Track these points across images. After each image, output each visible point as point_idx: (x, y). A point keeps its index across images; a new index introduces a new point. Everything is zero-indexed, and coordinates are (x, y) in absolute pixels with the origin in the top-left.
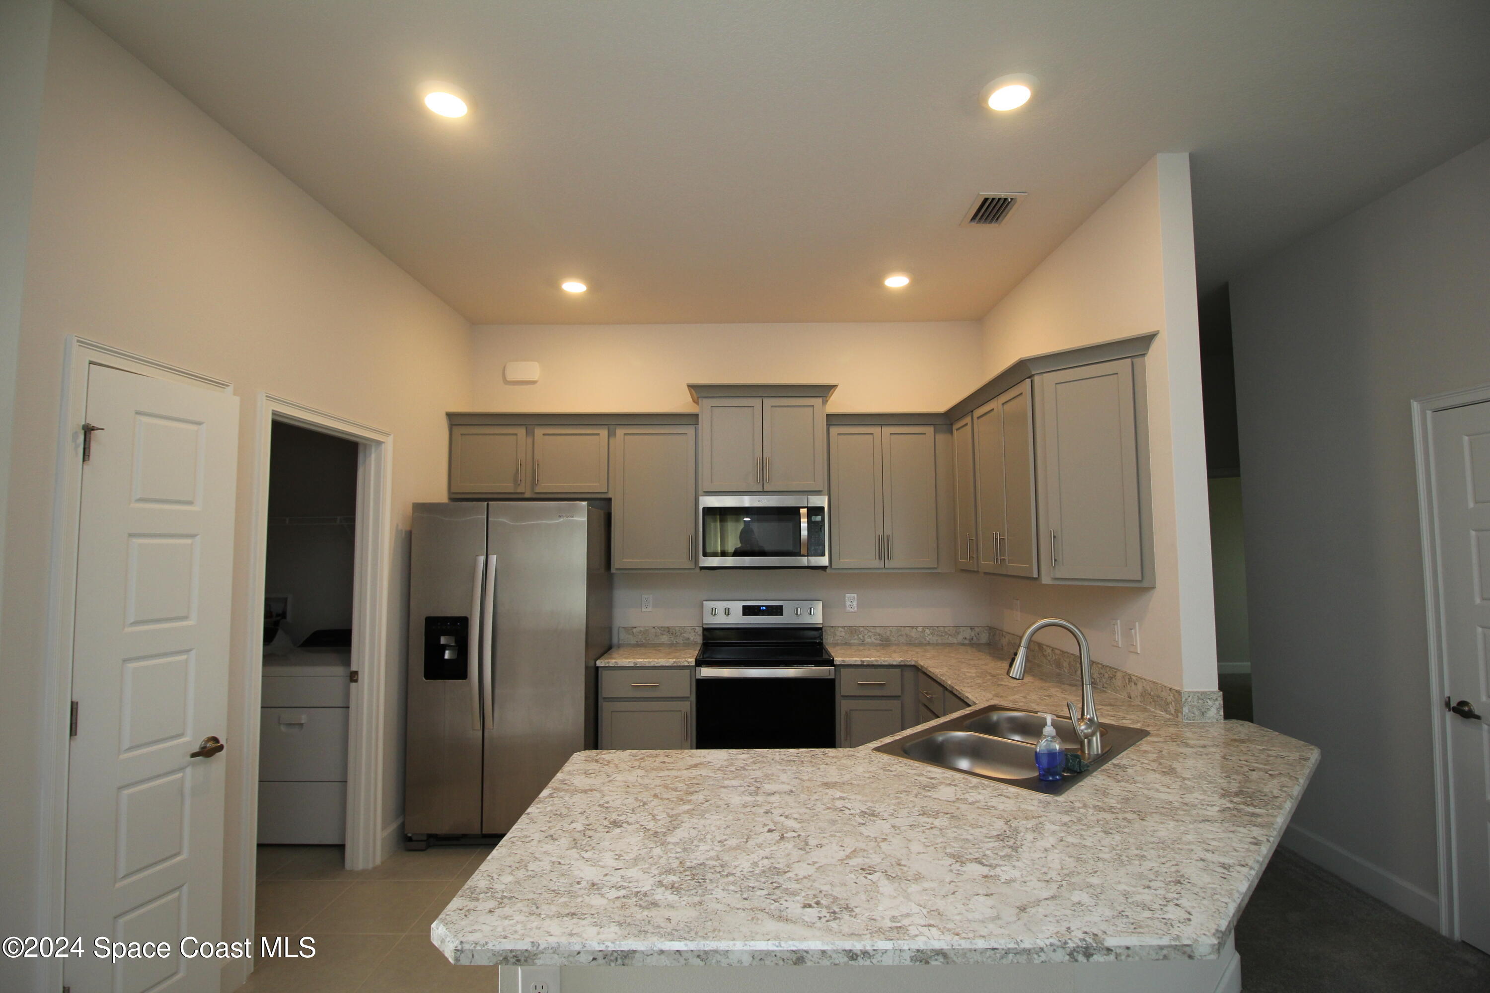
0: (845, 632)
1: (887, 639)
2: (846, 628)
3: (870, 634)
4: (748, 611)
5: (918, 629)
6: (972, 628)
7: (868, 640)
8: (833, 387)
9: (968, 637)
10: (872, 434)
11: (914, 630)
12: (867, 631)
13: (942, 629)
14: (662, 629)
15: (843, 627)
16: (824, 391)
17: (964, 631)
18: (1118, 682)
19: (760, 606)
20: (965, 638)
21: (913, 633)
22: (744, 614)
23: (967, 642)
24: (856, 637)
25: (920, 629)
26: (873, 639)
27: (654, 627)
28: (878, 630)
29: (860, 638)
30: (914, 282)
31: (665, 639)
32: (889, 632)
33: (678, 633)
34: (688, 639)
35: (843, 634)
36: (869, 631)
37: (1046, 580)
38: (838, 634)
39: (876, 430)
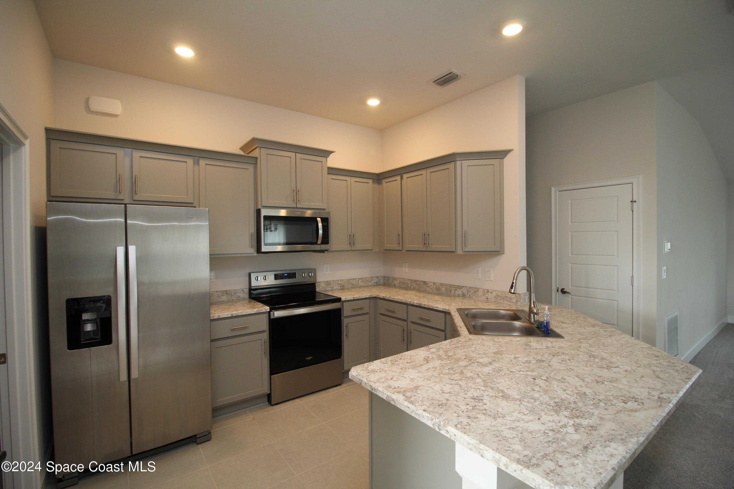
0: (324, 284)
1: (343, 286)
2: (325, 282)
3: (336, 284)
4: (277, 277)
5: (356, 280)
6: (377, 278)
7: (335, 288)
8: (332, 152)
9: (376, 282)
10: (347, 180)
11: (355, 280)
12: (334, 283)
13: (366, 279)
14: (223, 292)
15: (324, 282)
16: (326, 153)
17: (374, 279)
18: (480, 293)
19: (284, 274)
20: (375, 283)
21: (354, 282)
22: (276, 279)
23: (375, 284)
24: (329, 286)
25: (357, 280)
26: (337, 286)
27: (217, 292)
28: (339, 282)
29: (331, 287)
30: (382, 104)
31: (224, 298)
32: (344, 283)
33: (233, 294)
34: (240, 297)
35: (324, 285)
36: (335, 283)
37: (460, 252)
38: (321, 285)
39: (348, 179)
